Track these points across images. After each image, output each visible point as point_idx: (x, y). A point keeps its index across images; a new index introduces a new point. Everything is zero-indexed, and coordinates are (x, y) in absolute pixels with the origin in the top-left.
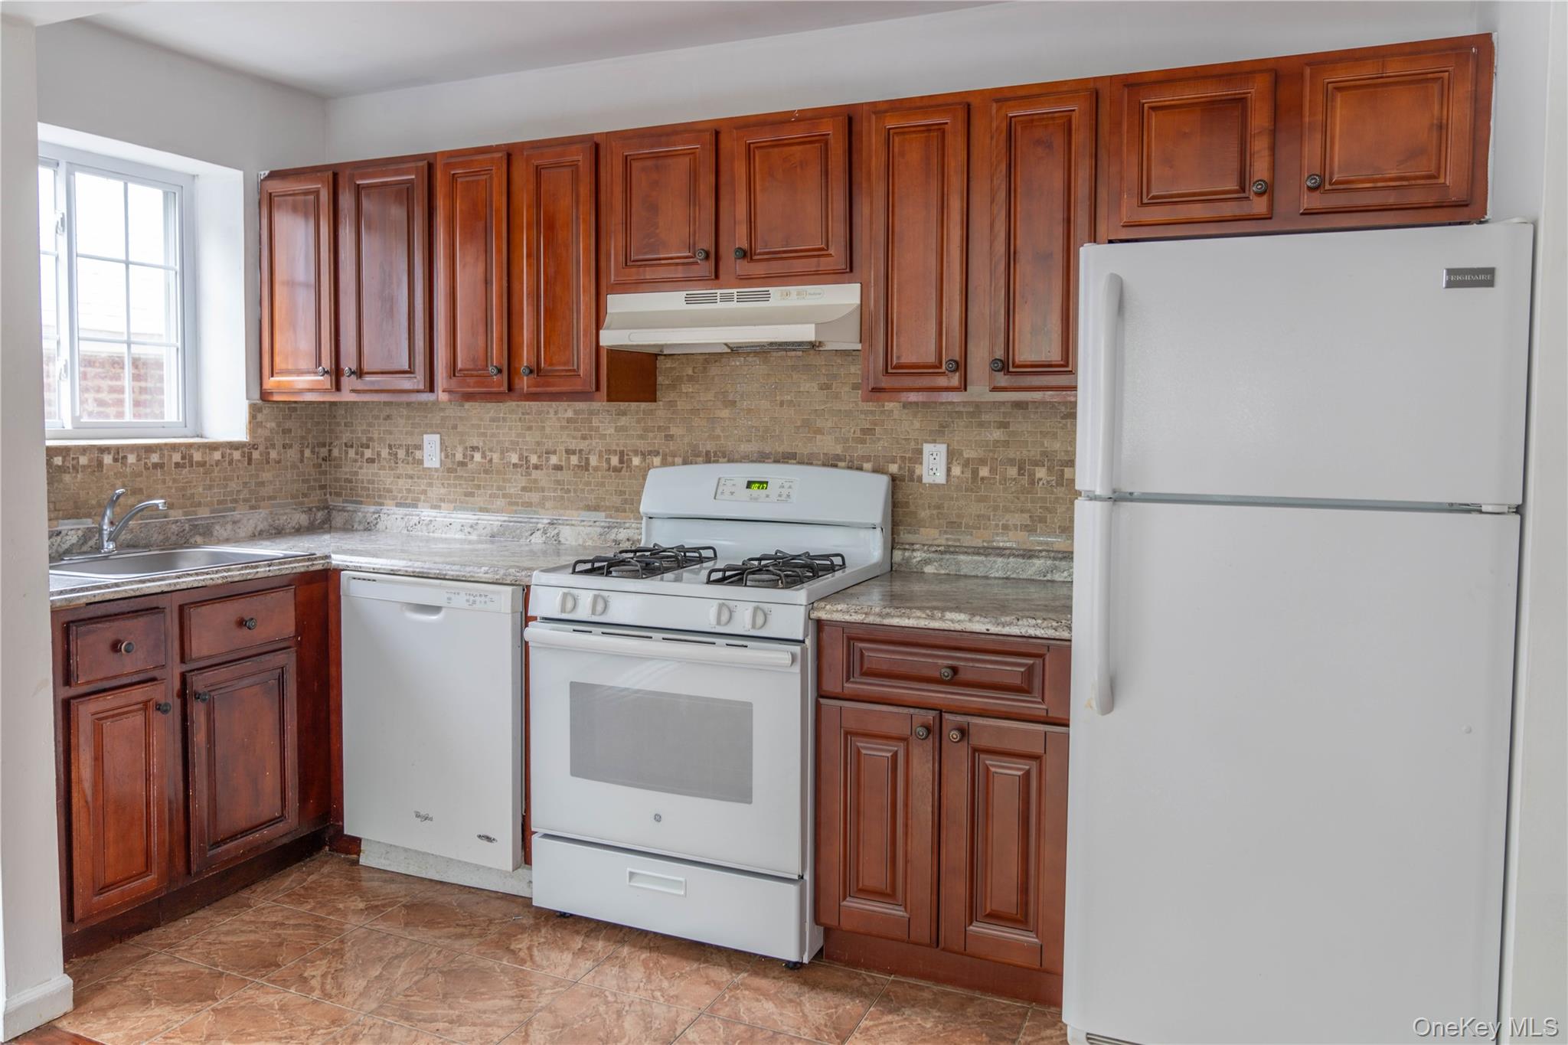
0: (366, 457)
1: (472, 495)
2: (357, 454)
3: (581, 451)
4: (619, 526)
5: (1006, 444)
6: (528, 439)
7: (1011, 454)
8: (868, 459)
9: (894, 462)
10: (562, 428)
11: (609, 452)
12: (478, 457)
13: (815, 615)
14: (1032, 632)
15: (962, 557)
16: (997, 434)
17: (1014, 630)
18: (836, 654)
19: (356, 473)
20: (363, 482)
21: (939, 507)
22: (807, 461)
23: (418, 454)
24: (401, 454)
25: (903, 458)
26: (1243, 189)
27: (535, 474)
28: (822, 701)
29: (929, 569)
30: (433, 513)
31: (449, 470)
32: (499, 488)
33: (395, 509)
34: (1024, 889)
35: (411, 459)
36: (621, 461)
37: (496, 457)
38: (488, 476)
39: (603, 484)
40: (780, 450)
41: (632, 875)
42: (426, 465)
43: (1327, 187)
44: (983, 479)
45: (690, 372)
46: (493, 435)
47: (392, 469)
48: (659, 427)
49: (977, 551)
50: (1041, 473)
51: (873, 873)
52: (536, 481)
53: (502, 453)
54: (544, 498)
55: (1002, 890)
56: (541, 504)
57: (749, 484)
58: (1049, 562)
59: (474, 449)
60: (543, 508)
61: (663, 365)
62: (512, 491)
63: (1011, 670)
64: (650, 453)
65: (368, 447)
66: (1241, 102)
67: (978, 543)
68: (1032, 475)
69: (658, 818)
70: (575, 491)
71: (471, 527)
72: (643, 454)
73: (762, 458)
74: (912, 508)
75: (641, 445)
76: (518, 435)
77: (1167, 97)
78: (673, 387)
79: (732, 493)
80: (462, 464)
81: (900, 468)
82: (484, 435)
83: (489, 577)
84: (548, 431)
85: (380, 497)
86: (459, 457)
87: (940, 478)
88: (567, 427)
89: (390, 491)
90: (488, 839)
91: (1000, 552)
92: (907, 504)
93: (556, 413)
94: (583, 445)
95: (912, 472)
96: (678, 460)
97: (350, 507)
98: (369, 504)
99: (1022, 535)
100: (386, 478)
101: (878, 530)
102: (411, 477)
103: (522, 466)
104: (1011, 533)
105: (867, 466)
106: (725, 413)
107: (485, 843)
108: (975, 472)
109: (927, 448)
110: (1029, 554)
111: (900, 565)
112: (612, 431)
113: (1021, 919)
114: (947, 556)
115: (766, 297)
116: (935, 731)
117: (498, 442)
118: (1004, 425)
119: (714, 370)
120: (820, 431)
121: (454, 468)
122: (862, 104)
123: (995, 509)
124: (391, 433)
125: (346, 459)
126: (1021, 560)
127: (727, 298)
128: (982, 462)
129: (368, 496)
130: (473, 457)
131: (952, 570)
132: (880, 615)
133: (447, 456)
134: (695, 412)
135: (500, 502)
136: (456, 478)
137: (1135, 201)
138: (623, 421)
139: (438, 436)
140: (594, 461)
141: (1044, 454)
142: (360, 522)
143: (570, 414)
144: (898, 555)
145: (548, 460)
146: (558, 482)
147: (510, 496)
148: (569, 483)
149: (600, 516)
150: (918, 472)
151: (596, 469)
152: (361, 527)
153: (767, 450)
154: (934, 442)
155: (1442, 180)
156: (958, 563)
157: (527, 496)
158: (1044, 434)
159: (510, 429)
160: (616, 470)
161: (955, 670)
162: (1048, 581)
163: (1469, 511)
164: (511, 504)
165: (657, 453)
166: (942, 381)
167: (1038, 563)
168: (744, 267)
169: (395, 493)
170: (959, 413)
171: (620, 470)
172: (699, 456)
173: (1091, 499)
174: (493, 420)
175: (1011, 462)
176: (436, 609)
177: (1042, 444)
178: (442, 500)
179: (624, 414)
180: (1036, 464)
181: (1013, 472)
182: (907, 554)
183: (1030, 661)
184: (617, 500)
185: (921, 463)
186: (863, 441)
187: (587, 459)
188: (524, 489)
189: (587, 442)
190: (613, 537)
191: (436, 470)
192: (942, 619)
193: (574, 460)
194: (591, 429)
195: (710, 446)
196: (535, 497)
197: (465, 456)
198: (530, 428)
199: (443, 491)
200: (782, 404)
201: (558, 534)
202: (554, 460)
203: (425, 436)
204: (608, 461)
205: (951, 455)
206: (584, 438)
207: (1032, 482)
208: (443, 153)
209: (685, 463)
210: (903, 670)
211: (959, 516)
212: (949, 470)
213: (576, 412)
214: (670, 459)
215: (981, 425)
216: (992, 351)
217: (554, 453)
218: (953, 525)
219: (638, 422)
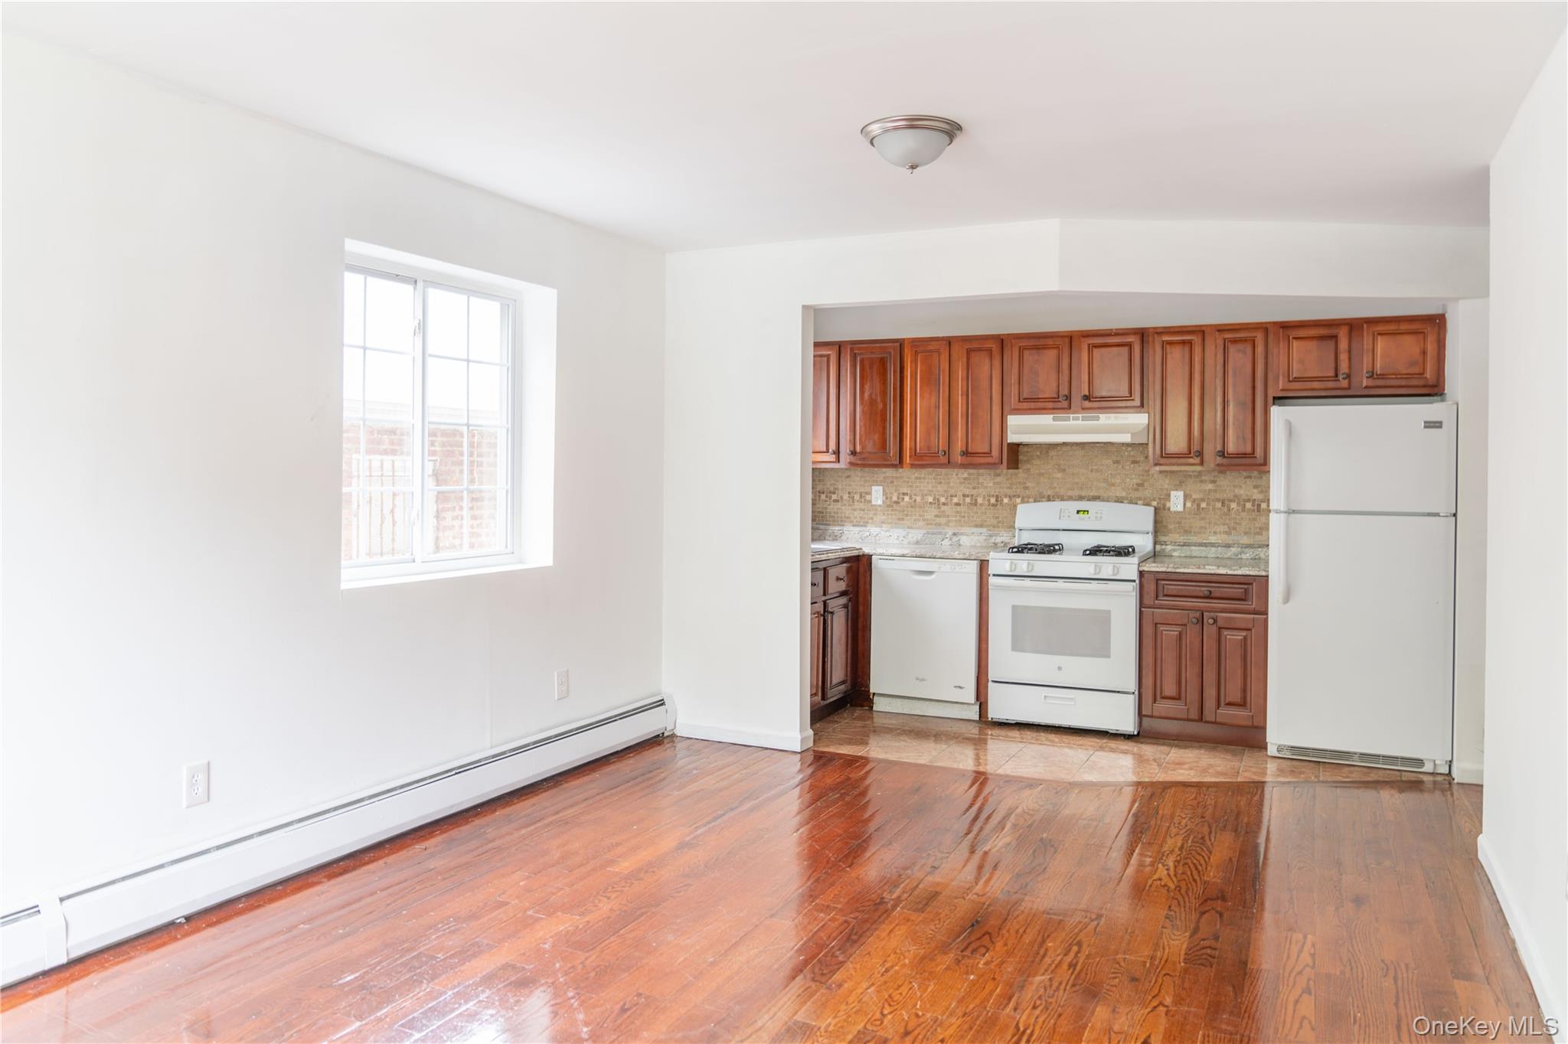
0: (833, 499)
1: (903, 519)
2: (827, 497)
3: (972, 495)
4: (996, 535)
5: (1215, 491)
6: (939, 488)
7: (1218, 496)
8: (1140, 499)
9: (1155, 500)
10: (961, 483)
11: (989, 496)
12: (907, 498)
13: (1141, 569)
14: (1248, 573)
15: (1193, 548)
16: (1210, 486)
17: (1239, 572)
18: (1150, 587)
19: (826, 508)
20: (830, 513)
21: (1179, 523)
22: (1107, 500)
23: (868, 497)
24: (857, 497)
25: (1160, 499)
26: (1336, 376)
27: (943, 508)
28: (1143, 609)
29: (1175, 554)
30: (878, 529)
31: (888, 506)
32: (920, 516)
33: (852, 528)
34: (1244, 691)
35: (863, 500)
36: (997, 501)
37: (918, 499)
38: (913, 509)
39: (986, 513)
40: (1092, 494)
41: (1045, 696)
42: (873, 503)
43: (1375, 376)
44: (1203, 509)
45: (1038, 453)
46: (917, 487)
47: (850, 505)
48: (1020, 483)
49: (1201, 545)
50: (1233, 505)
51: (1170, 689)
52: (943, 511)
53: (923, 496)
54: (949, 521)
55: (1233, 692)
56: (947, 524)
57: (1078, 512)
58: (1239, 549)
59: (904, 494)
60: (949, 526)
61: (1021, 448)
62: (929, 517)
63: (1237, 591)
64: (1014, 496)
65: (834, 493)
66: (1335, 337)
67: (1200, 540)
68: (1229, 507)
69: (1060, 668)
70: (968, 517)
71: (904, 537)
72: (1010, 497)
73: (1081, 498)
74: (1165, 524)
75: (1009, 492)
76: (933, 487)
77: (1302, 333)
78: (1028, 461)
79: (1069, 516)
80: (897, 503)
81: (1158, 503)
82: (911, 486)
83: (961, 556)
84: (952, 484)
85: (842, 521)
86: (895, 498)
87: (1180, 508)
88: (964, 483)
89: (848, 518)
90: (960, 687)
91: (1213, 545)
92: (1162, 522)
93: (957, 475)
94: (974, 492)
95: (1164, 505)
96: (1031, 500)
97: (822, 527)
98: (834, 525)
99: (1224, 537)
100: (846, 511)
101: (1150, 534)
102: (863, 510)
103: (935, 503)
104: (1218, 536)
105: (1140, 502)
106: (1059, 475)
107: (958, 689)
108: (1199, 505)
109: (1173, 493)
110: (1228, 546)
111: (1159, 552)
112: (991, 485)
113: (1243, 704)
114: (1185, 548)
115: (1098, 419)
116: (1201, 621)
117: (920, 490)
118: (1214, 482)
119: (1052, 453)
120: (1113, 485)
121: (891, 505)
122: (1148, 328)
123: (1210, 523)
124: (850, 485)
125: (819, 500)
126: (1224, 548)
127: (1077, 419)
128: (1203, 500)
129: (834, 521)
130: (903, 499)
131: (1188, 554)
132: (1174, 567)
133: (887, 498)
134: (1041, 475)
135: (921, 523)
136: (892, 510)
137: (1286, 380)
138: (998, 479)
139: (881, 488)
140: (980, 500)
141: (1235, 496)
142: (830, 536)
143: (965, 475)
144: (1158, 547)
145: (951, 500)
146: (957, 512)
147: (928, 520)
148: (965, 512)
149: (984, 530)
150: (1168, 506)
151: (981, 505)
152: (830, 538)
153: (1083, 494)
154: (1177, 490)
155: (1425, 376)
156: (1191, 551)
157: (938, 520)
158: (1235, 486)
159: (928, 483)
160: (993, 505)
161: (1210, 592)
162: (1239, 559)
163: (1435, 516)
164: (927, 524)
165: (1019, 497)
166: (1191, 461)
167: (1234, 550)
168: (1087, 404)
169: (852, 519)
170: (1190, 476)
171: (996, 505)
172: (1044, 497)
173: (1277, 513)
174: (917, 478)
175: (1218, 500)
176: (930, 573)
177: (1234, 491)
178: (883, 523)
179: (999, 475)
180: (1231, 501)
181: (1219, 505)
182: (1163, 547)
183: (1246, 586)
184: (995, 522)
185: (1170, 501)
186: (1137, 490)
187: (976, 500)
188: (936, 516)
189: (976, 490)
190: (993, 541)
191: (880, 506)
192: (1204, 568)
193: (968, 500)
194: (978, 483)
195: (1050, 492)
196: (943, 520)
197: (898, 498)
198: (940, 483)
199: (884, 517)
200: (1092, 471)
201: (959, 540)
202: (955, 500)
203: (873, 487)
204: (989, 500)
205: (1186, 497)
206: (974, 488)
207: (1229, 510)
208: (909, 339)
209: (1035, 501)
210: (1184, 593)
211: (1191, 527)
212: (1185, 504)
213: (969, 474)
214: (1026, 500)
215: (1202, 481)
216: (1215, 448)
217: (956, 496)
218: (1187, 532)
219: (1007, 479)
